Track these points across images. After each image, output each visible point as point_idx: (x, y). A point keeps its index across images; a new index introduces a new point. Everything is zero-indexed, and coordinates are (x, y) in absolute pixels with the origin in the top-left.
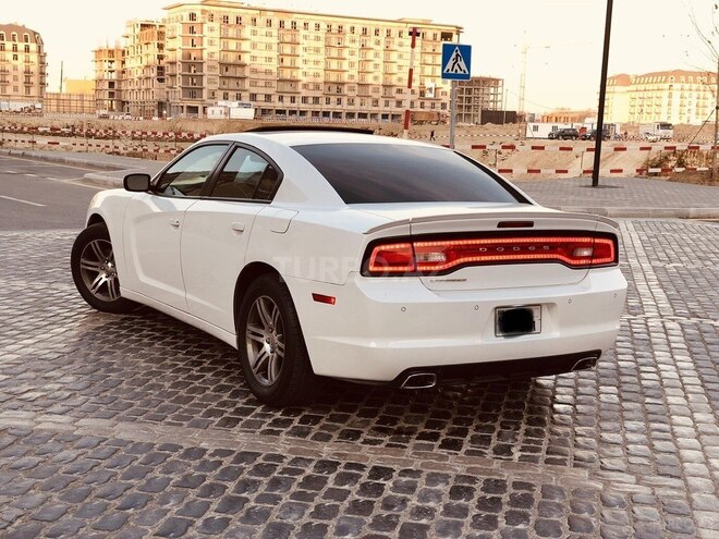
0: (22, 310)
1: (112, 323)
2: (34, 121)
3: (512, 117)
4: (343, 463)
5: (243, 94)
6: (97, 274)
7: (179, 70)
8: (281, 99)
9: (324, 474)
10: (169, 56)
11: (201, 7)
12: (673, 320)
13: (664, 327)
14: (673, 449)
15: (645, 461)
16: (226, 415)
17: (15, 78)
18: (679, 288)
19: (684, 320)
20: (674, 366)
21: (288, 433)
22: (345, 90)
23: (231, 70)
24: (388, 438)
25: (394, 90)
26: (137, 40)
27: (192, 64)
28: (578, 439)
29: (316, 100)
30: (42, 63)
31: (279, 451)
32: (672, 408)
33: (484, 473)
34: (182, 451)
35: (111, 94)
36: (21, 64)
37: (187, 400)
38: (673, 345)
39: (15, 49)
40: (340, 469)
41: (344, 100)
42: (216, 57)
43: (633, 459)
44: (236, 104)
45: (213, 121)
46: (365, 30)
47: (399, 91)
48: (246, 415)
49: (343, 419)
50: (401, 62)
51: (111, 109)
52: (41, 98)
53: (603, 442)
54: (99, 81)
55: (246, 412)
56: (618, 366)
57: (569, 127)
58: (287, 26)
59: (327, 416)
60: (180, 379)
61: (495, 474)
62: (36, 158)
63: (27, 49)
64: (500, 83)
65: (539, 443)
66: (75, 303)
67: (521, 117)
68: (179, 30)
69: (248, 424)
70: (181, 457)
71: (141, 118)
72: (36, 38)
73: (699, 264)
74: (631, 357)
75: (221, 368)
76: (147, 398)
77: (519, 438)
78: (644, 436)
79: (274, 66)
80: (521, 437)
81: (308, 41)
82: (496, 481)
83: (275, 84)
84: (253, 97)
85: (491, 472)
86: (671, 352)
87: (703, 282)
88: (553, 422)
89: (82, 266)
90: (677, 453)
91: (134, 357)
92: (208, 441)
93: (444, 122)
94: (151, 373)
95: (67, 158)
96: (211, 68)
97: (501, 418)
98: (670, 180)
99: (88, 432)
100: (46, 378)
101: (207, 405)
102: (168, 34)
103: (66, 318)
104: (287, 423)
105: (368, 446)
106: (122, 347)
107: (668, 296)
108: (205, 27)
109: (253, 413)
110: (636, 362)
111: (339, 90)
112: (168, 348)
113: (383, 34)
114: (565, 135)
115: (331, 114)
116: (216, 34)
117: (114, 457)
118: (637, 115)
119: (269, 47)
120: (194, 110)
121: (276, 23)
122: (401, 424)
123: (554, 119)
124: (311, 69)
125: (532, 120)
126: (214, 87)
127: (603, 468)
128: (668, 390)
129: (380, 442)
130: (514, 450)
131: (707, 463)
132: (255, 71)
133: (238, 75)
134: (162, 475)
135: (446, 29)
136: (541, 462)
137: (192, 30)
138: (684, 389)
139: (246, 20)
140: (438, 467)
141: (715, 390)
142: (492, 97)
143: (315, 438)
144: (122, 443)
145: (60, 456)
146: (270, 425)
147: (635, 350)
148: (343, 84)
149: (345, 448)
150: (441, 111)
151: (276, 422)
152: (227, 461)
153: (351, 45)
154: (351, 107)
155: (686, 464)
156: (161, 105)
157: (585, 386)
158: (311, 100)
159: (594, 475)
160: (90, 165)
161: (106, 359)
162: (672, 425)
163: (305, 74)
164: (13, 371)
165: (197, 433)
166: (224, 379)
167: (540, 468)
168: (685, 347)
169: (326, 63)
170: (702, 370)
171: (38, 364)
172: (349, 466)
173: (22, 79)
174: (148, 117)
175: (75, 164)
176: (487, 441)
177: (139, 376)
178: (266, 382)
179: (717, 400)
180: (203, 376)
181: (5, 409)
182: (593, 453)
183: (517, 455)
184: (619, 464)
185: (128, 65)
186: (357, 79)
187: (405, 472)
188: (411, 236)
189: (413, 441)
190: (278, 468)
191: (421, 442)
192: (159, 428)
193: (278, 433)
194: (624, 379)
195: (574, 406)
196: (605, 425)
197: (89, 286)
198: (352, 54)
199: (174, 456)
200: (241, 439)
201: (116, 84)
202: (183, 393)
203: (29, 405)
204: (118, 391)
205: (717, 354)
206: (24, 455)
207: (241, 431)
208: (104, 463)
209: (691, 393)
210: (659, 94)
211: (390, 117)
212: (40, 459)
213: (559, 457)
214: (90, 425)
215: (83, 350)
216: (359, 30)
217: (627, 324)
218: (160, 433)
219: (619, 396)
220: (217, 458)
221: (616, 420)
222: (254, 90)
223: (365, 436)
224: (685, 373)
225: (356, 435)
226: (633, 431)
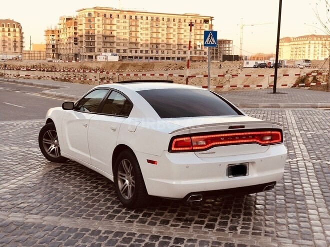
0: (17, 162)
1: (57, 168)
2: (18, 64)
3: (237, 58)
4: (162, 236)
5: (113, 49)
6: (50, 145)
7: (84, 39)
8: (131, 51)
9: (154, 242)
10: (80, 33)
11: (93, 10)
12: (309, 161)
13: (305, 165)
14: (309, 226)
15: (296, 233)
16: (109, 213)
17: (9, 44)
18: (313, 144)
19: (314, 161)
20: (310, 185)
21: (137, 222)
22: (160, 47)
23: (108, 38)
24: (182, 223)
25: (182, 46)
26: (65, 26)
27: (90, 37)
28: (267, 222)
29: (147, 51)
30: (22, 37)
31: (134, 231)
32: (309, 206)
33: (225, 240)
34: (90, 232)
35: (53, 51)
36: (12, 38)
37: (92, 206)
38: (309, 174)
39: (9, 31)
40: (161, 239)
41: (160, 52)
42: (101, 33)
43: (291, 232)
44: (110, 54)
45: (100, 62)
46: (169, 19)
47: (185, 47)
48: (119, 213)
49: (161, 214)
50: (185, 34)
51: (53, 58)
52: (21, 53)
53: (278, 224)
54: (47, 45)
55: (118, 212)
56: (285, 185)
57: (263, 62)
58: (133, 17)
59: (154, 213)
60: (88, 196)
61: (230, 240)
62: (20, 83)
63: (15, 31)
64: (231, 42)
65: (249, 224)
66: (41, 158)
67: (241, 57)
68: (84, 21)
69: (119, 218)
70: (91, 234)
71: (67, 61)
72: (19, 25)
73: (322, 132)
74: (290, 181)
75: (107, 190)
76: (74, 205)
77: (240, 222)
78: (296, 220)
79: (127, 37)
80: (241, 222)
81: (143, 24)
82: (230, 244)
83: (128, 45)
84: (118, 51)
85: (228, 240)
86: (308, 177)
87: (323, 141)
88: (255, 214)
89: (44, 142)
90: (310, 228)
91: (68, 185)
92: (102, 226)
93: (205, 61)
94: (75, 193)
95: (34, 83)
96: (99, 38)
97: (232, 213)
98: (309, 89)
99: (48, 223)
100: (29, 196)
101: (101, 209)
102: (79, 23)
103: (37, 165)
104: (137, 217)
105: (173, 227)
106: (62, 180)
107: (307, 149)
108: (96, 19)
109: (121, 212)
110: (293, 183)
111: (157, 47)
112: (83, 180)
113: (177, 21)
114: (262, 66)
115: (154, 58)
116: (101, 22)
117: (60, 235)
118: (294, 55)
119: (125, 28)
120: (91, 57)
121: (128, 16)
122: (187, 216)
123: (256, 58)
124: (144, 37)
125: (246, 59)
126: (100, 47)
127: (277, 236)
128: (307, 197)
129: (178, 225)
130: (238, 228)
131: (324, 233)
132: (119, 39)
133: (111, 41)
134: (82, 244)
135: (206, 18)
136: (250, 233)
137: (90, 21)
138: (314, 196)
139: (114, 15)
140: (204, 237)
141: (327, 196)
142: (227, 49)
143: (149, 224)
144: (63, 228)
145: (36, 235)
146: (129, 218)
147: (292, 177)
148: (159, 44)
149: (162, 229)
150: (204, 56)
151: (132, 217)
152: (111, 236)
153: (162, 26)
154: (163, 55)
155: (315, 234)
156: (76, 55)
157: (270, 196)
158: (144, 52)
159: (274, 240)
160: (45, 86)
161: (55, 186)
162: (308, 214)
163: (142, 40)
164: (14, 193)
165: (96, 223)
166: (108, 195)
167: (250, 237)
168: (315, 175)
169: (151, 35)
170: (322, 186)
171: (25, 190)
172: (165, 238)
173: (12, 44)
174: (70, 61)
175: (38, 85)
176: (226, 224)
177: (70, 194)
178: (127, 198)
179: (329, 201)
180: (99, 194)
181: (12, 212)
182: (273, 229)
183: (239, 230)
184: (285, 234)
185: (61, 37)
186: (165, 42)
187: (190, 240)
188: (190, 134)
189: (193, 225)
190: (133, 239)
191: (196, 225)
192: (80, 221)
193: (132, 222)
194: (287, 192)
195: (265, 206)
196: (279, 215)
197: (47, 151)
198: (163, 30)
199: (87, 234)
200: (117, 225)
201: (55, 46)
202: (90, 202)
203: (22, 210)
204: (61, 202)
205: (329, 178)
206: (21, 235)
207: (116, 221)
208: (56, 238)
209: (317, 198)
210: (304, 46)
211: (181, 59)
212: (28, 236)
213: (258, 231)
214: (49, 220)
215: (45, 182)
216: (166, 19)
217: (288, 164)
218: (80, 223)
219: (285, 200)
220: (106, 235)
221: (284, 212)
222: (118, 48)
223: (171, 223)
224: (315, 188)
225: (167, 222)
226: (291, 218)
